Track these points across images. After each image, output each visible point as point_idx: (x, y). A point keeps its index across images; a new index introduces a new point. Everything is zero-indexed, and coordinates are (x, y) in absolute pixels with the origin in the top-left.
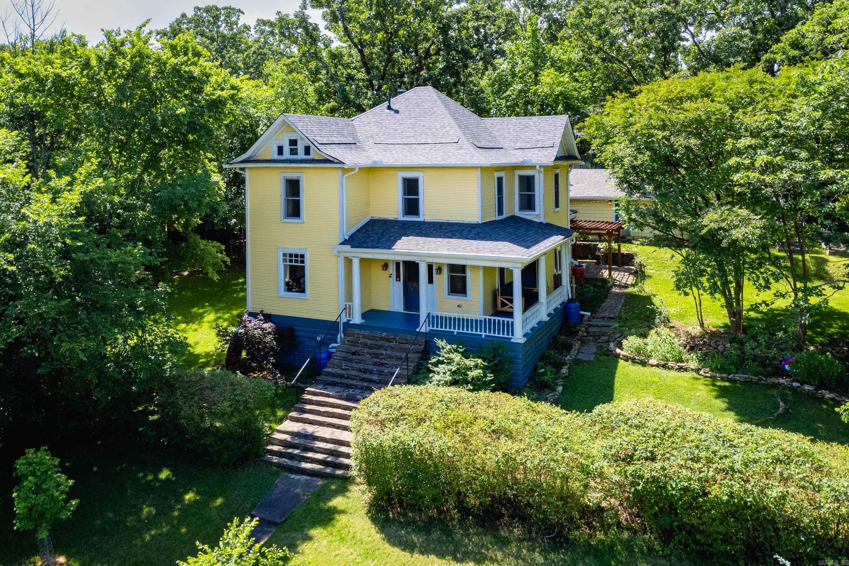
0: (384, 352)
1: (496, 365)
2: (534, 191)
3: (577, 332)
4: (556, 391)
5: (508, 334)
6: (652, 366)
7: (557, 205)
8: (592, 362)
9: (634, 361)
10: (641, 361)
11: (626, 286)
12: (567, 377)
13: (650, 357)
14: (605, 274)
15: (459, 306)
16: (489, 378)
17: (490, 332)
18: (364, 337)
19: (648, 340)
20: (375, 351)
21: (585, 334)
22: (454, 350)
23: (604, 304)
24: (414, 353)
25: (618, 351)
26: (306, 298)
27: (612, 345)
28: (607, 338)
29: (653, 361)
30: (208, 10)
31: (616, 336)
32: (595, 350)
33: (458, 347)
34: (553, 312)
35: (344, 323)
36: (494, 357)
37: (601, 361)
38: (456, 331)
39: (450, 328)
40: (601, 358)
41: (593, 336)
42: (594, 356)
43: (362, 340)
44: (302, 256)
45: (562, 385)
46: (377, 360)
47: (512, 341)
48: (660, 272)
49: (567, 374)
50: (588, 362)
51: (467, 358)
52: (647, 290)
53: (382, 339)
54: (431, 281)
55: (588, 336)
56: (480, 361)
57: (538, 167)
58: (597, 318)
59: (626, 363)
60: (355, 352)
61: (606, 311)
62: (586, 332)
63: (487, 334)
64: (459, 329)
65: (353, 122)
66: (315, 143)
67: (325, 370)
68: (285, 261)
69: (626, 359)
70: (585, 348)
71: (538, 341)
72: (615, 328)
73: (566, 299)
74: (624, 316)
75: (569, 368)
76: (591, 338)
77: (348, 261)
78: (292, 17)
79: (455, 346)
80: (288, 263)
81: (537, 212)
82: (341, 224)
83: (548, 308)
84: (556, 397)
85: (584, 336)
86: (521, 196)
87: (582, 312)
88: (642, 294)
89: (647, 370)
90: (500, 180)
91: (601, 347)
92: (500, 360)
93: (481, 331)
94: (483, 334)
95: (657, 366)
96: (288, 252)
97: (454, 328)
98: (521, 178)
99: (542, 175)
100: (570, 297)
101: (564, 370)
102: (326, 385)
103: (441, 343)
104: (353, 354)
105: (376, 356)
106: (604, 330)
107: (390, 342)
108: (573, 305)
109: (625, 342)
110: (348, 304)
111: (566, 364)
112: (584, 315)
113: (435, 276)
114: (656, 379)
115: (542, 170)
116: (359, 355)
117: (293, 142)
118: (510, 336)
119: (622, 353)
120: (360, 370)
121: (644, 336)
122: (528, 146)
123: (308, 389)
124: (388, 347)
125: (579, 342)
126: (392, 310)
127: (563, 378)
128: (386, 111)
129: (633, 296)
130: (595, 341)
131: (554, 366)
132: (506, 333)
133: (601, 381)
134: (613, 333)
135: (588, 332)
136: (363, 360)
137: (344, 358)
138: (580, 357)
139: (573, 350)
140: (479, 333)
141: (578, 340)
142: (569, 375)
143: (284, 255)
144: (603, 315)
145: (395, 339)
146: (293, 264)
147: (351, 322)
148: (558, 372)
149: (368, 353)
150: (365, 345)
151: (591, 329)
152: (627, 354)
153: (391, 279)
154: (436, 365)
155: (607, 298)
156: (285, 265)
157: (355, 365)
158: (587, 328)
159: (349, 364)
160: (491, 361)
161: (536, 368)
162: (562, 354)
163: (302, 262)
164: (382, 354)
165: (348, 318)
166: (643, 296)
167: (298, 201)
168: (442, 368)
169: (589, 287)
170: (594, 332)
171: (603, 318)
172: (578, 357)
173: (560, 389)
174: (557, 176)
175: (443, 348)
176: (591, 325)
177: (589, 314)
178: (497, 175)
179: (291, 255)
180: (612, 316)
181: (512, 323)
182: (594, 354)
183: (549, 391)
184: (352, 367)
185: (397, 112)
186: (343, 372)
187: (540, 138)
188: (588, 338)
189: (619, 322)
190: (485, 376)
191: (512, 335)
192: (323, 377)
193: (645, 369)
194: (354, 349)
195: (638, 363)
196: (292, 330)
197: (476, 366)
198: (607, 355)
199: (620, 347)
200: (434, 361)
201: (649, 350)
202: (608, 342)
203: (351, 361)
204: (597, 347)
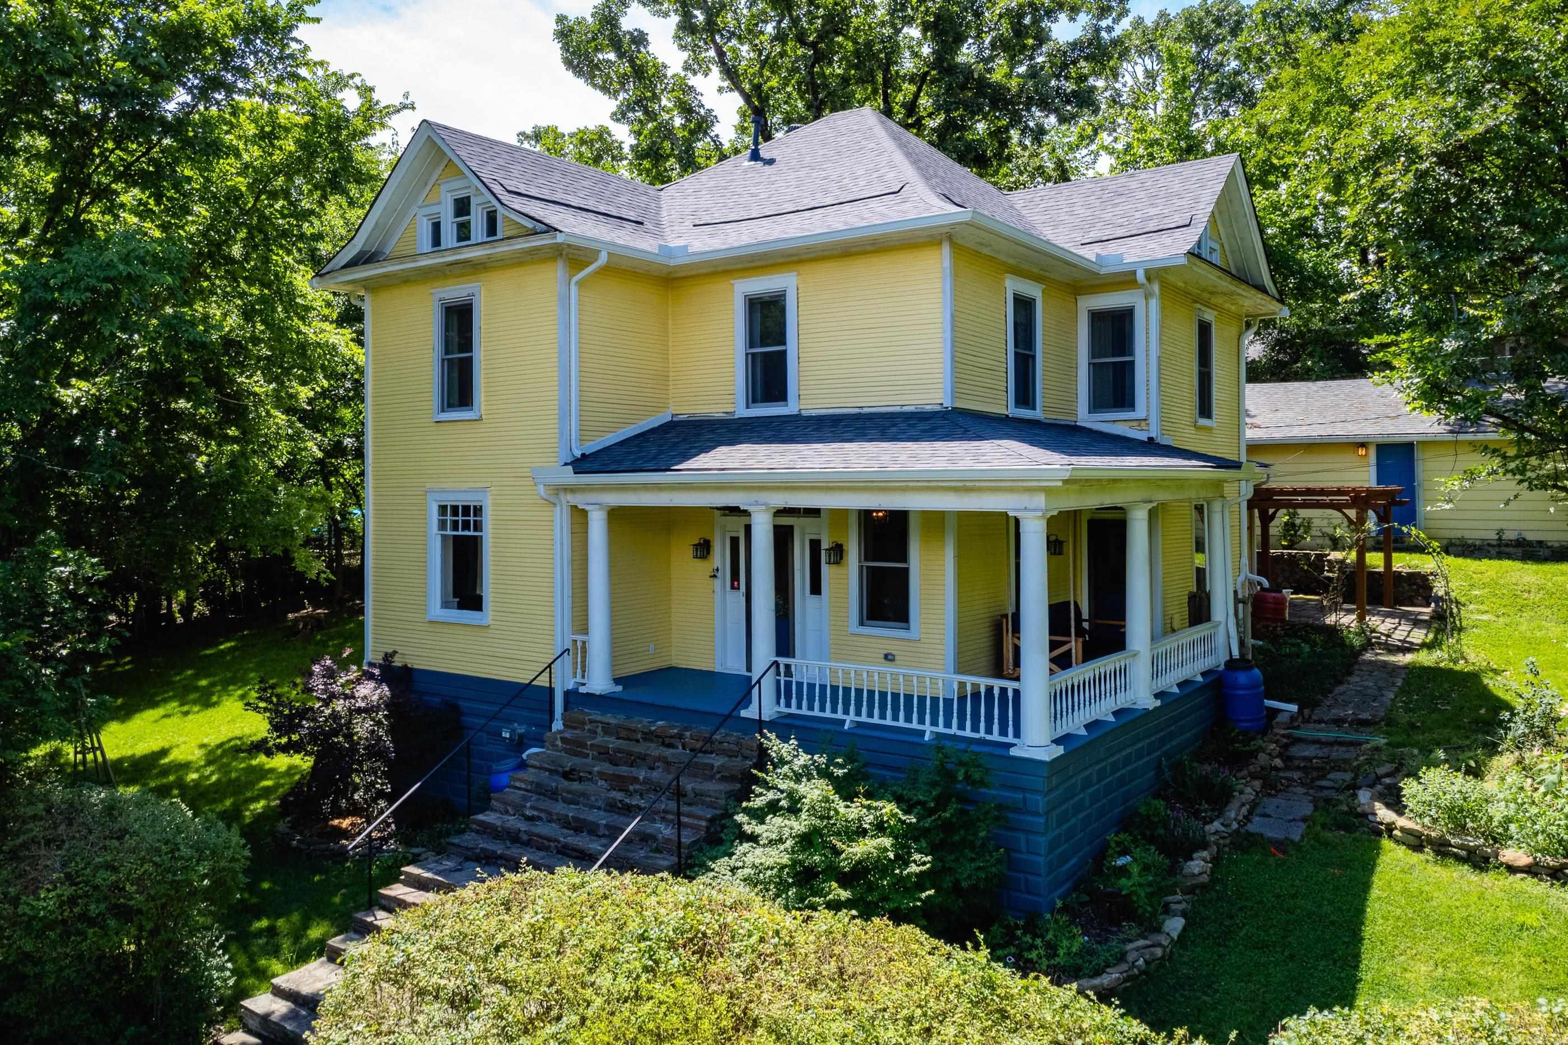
0: (642, 774)
1: (947, 827)
2: (1131, 353)
3: (1253, 754)
4: (1158, 930)
5: (1003, 732)
6: (1512, 869)
7: (1205, 409)
8: (1298, 846)
9: (1442, 849)
10: (1471, 851)
11: (1406, 648)
12: (1203, 886)
13: (1499, 839)
14: (1348, 620)
15: (888, 657)
16: (913, 868)
17: (948, 724)
18: (608, 730)
19: (1490, 785)
20: (623, 770)
21: (1278, 762)
22: (818, 769)
23: (1342, 688)
24: (724, 779)
25: (1384, 814)
26: (484, 623)
27: (1364, 796)
28: (1348, 776)
29: (1514, 855)
30: (537, 136)
31: (1381, 770)
32: (1308, 809)
33: (830, 762)
34: (1176, 690)
35: (567, 694)
36: (942, 802)
37: (1326, 844)
38: (850, 718)
39: (834, 710)
40: (1328, 835)
41: (1304, 769)
42: (1303, 826)
43: (600, 739)
44: (478, 510)
45: (1184, 914)
46: (619, 795)
47: (1014, 752)
48: (1507, 620)
49: (1205, 878)
50: (1281, 845)
51: (849, 797)
52: (1472, 657)
53: (649, 736)
54: (816, 588)
55: (1287, 768)
56: (888, 808)
57: (1141, 276)
58: (1320, 721)
59: (1416, 858)
60: (572, 770)
61: (1346, 704)
62: (1280, 755)
63: (941, 729)
64: (858, 713)
65: (662, 193)
66: (497, 189)
67: (481, 817)
68: (442, 525)
69: (1416, 842)
70: (1276, 801)
71: (1115, 767)
72: (1377, 749)
73: (1223, 658)
74: (1404, 718)
75: (1215, 860)
76: (1296, 775)
77: (579, 516)
78: (590, 20)
79: (821, 760)
80: (449, 532)
81: (1140, 412)
82: (564, 414)
83: (1155, 674)
84: (1159, 952)
85: (1276, 769)
86: (1096, 370)
87: (1269, 703)
88: (1458, 668)
89: (1492, 882)
90: (1024, 306)
91: (1328, 801)
92: (963, 812)
93: (921, 721)
94: (928, 728)
95: (1532, 870)
96: (450, 500)
97: (846, 712)
98: (1096, 317)
99: (1154, 303)
100: (1236, 653)
101: (1198, 865)
102: (468, 859)
103: (777, 747)
104: (567, 775)
105: (620, 783)
106: (1338, 753)
107: (670, 746)
108: (1242, 678)
109: (1410, 788)
110: (579, 638)
111: (1204, 846)
112: (1278, 711)
113: (827, 571)
114: (1532, 919)
115: (1156, 288)
116: (580, 780)
117: (462, 207)
118: (1010, 739)
119: (1402, 822)
120: (566, 823)
121: (1476, 773)
122: (1120, 233)
123: (411, 869)
124: (659, 759)
125: (1257, 784)
126: (718, 669)
127: (1190, 891)
128: (746, 163)
129: (1433, 673)
130: (1309, 784)
131: (1163, 848)
132: (996, 728)
133: (1327, 909)
134: (1369, 762)
135: (1287, 759)
136: (584, 794)
137: (538, 785)
138: (1255, 826)
139: (1235, 804)
140: (915, 725)
141: (1254, 776)
142: (1214, 880)
143: (443, 509)
144: (1336, 712)
145: (680, 736)
146: (460, 533)
147: (582, 690)
148: (1174, 869)
149: (601, 775)
150: (604, 754)
151: (1295, 751)
152: (1418, 828)
153: (717, 583)
154: (759, 816)
155: (1350, 674)
156: (444, 538)
157: (559, 808)
158: (1286, 746)
159: (546, 804)
160: (931, 812)
161: (1101, 855)
162: (1196, 815)
163: (478, 526)
164: (635, 780)
165: (579, 679)
166: (1461, 673)
167: (469, 361)
168: (775, 825)
169: (1298, 645)
170: (1309, 759)
171: (1338, 722)
172: (1251, 828)
173: (1175, 925)
174: (1204, 330)
175: (782, 762)
176: (1299, 740)
177: (1294, 708)
178: (1013, 285)
179: (455, 510)
180: (1365, 716)
181: (1017, 693)
182: (1304, 820)
183: (1135, 931)
184: (550, 814)
185: (771, 162)
186: (523, 826)
187: (1153, 211)
188: (1288, 774)
189: (1387, 733)
190: (903, 860)
191: (1017, 734)
192: (469, 839)
193: (1488, 879)
194: (569, 762)
195: (1458, 859)
196: (452, 711)
197: (880, 827)
198: (1349, 828)
199: (1397, 805)
200: (758, 803)
201: (1498, 818)
202: (1354, 787)
203: (553, 795)
204: (1315, 801)
